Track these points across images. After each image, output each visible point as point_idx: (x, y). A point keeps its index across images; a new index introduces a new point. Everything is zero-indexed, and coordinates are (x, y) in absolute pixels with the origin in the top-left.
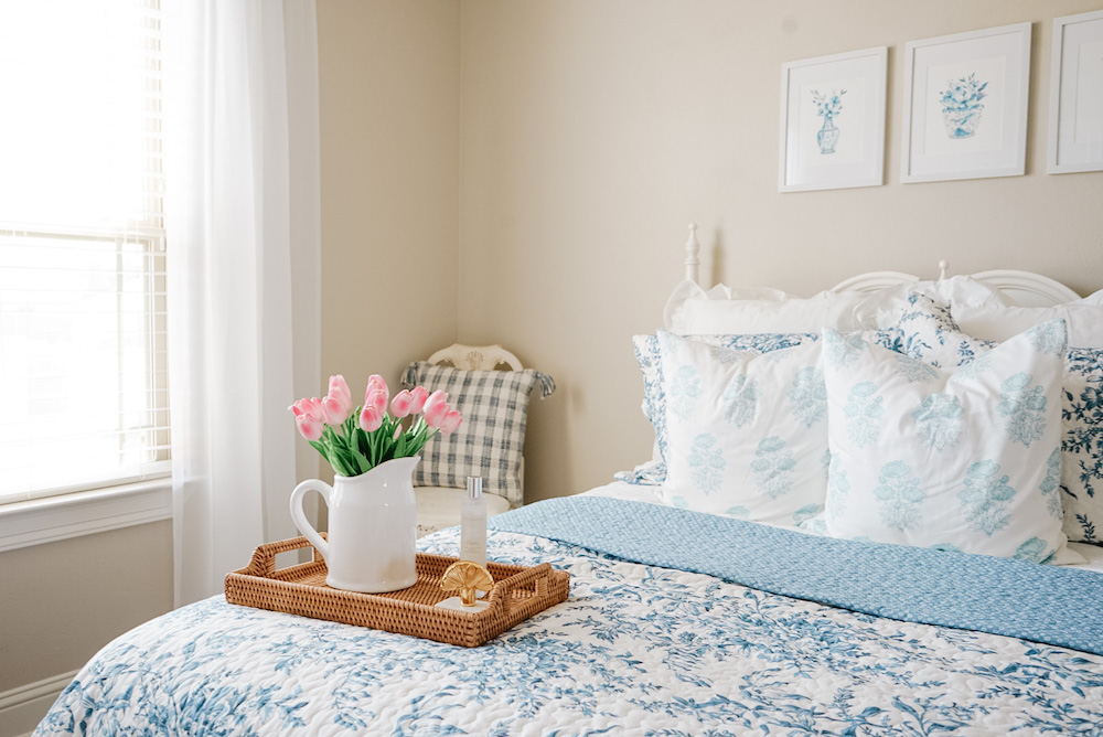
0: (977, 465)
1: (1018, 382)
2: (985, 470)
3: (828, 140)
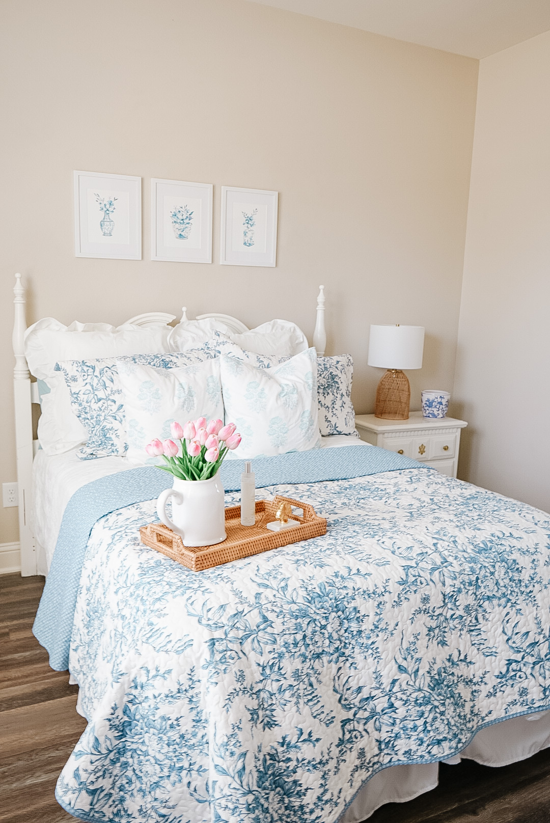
0: (304, 412)
1: (310, 376)
2: (307, 414)
3: (107, 228)
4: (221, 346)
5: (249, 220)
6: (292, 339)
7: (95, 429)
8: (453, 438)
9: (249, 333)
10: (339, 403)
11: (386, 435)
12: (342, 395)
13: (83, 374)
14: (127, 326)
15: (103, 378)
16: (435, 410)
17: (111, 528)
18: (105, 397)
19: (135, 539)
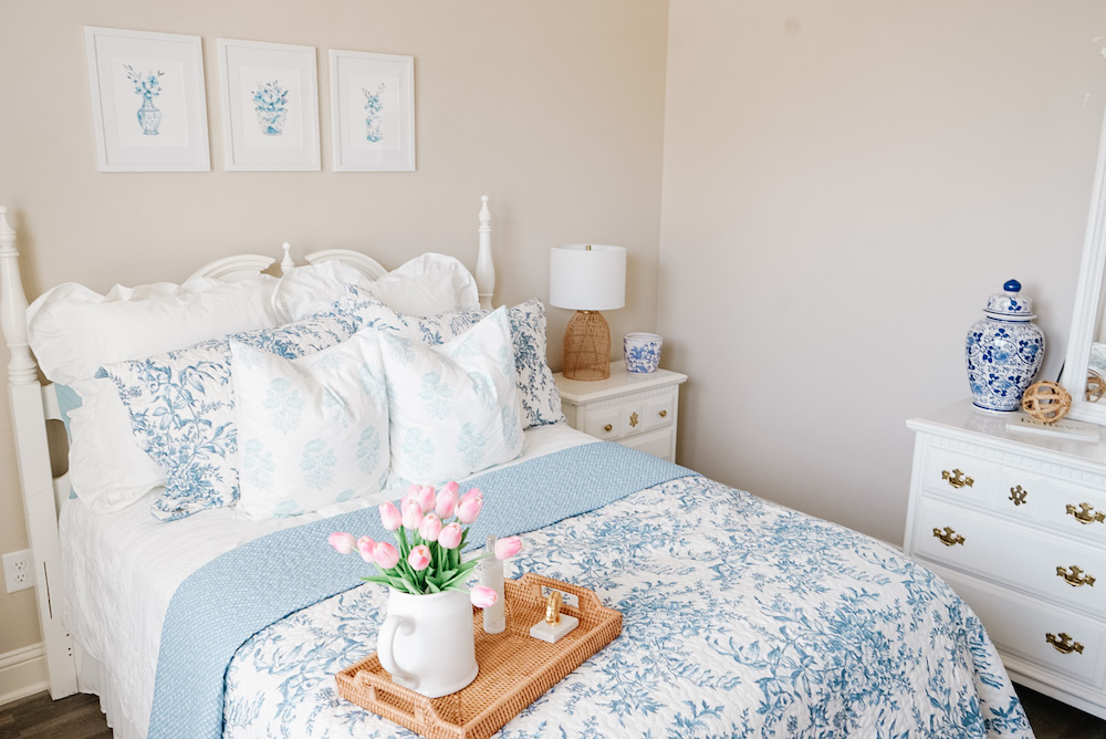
3: (149, 121)
4: (362, 309)
5: (373, 102)
6: (456, 281)
7: (180, 469)
8: (670, 400)
9: (389, 278)
10: (538, 378)
11: (588, 406)
12: (541, 366)
13: (151, 382)
14: (198, 282)
15: (186, 387)
16: (645, 361)
17: (274, 670)
18: (192, 418)
19: (329, 692)
